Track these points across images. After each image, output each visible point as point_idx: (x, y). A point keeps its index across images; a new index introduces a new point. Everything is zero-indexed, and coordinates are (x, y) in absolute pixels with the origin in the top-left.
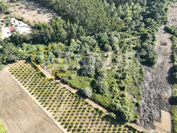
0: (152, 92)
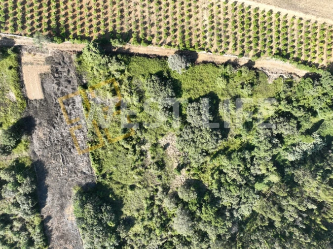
0: (66, 128)
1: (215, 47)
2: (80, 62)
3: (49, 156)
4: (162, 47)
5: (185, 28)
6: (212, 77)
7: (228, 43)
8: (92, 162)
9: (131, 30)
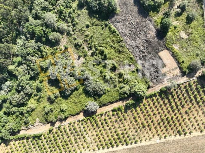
0: (138, 43)
1: (76, 125)
2: (146, 82)
3: (141, 23)
4: (105, 112)
5: (97, 127)
6: (71, 107)
7: (70, 130)
8: (116, 30)
9: (126, 113)
